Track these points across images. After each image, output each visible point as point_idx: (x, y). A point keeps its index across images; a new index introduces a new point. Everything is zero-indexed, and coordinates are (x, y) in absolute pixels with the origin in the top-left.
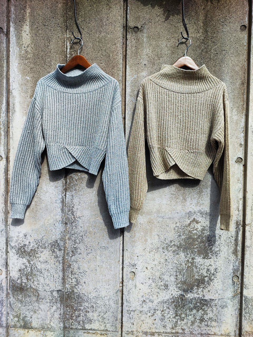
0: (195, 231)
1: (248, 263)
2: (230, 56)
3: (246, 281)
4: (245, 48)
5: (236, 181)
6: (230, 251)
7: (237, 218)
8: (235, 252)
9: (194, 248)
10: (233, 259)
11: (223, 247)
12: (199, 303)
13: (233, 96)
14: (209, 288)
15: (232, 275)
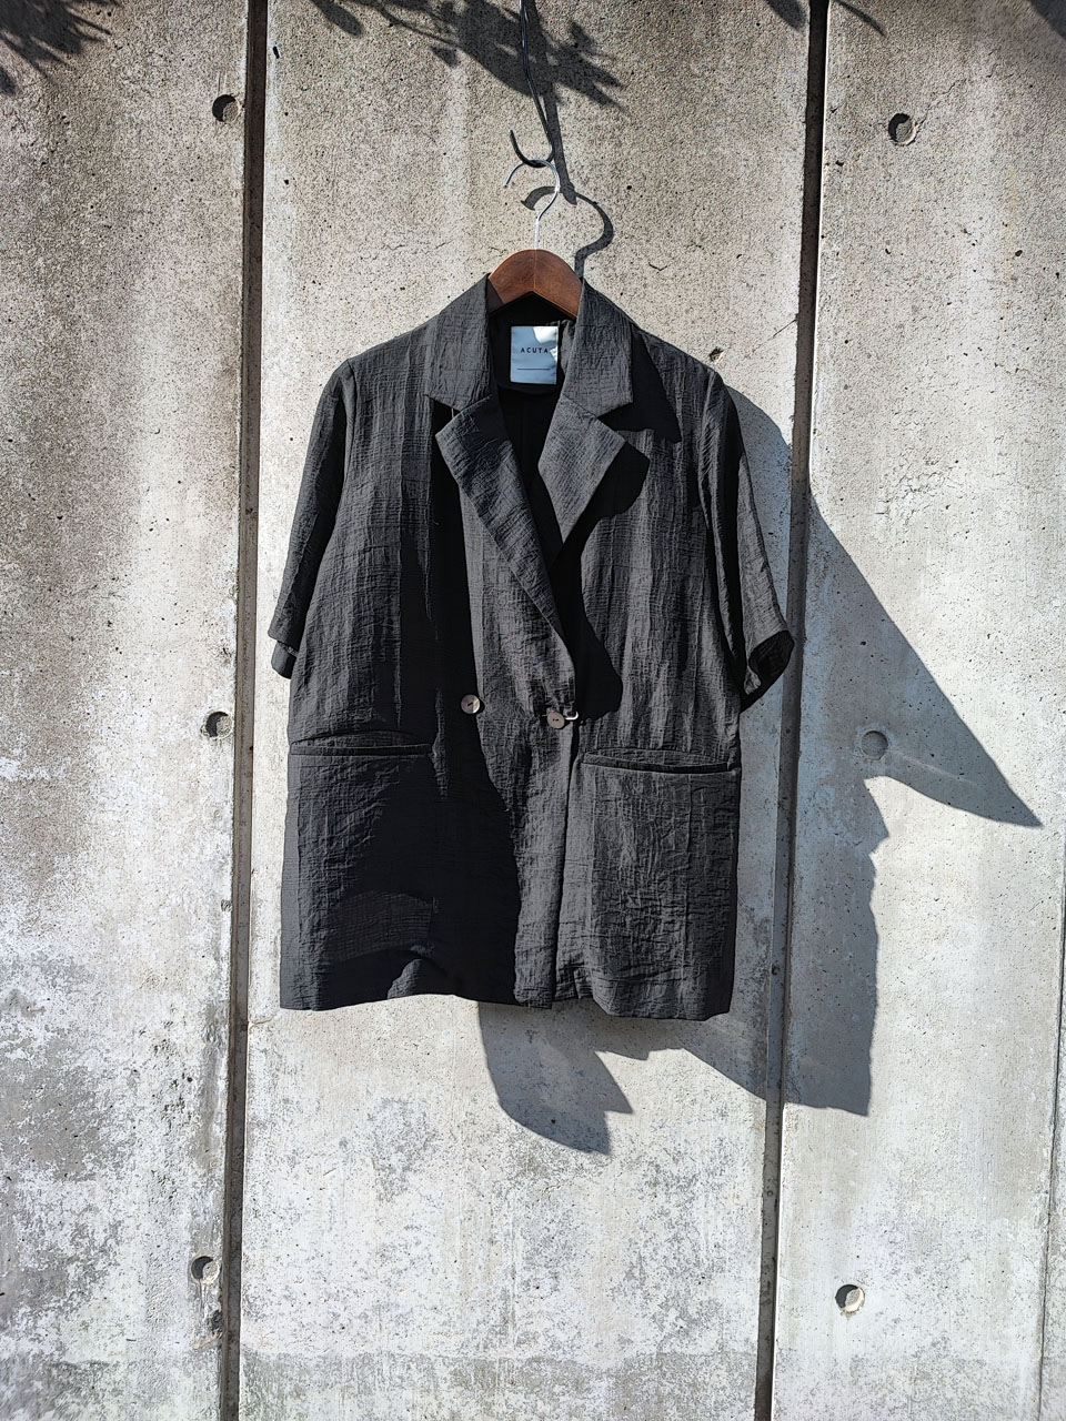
0: (19, 1050)
1: (261, 1199)
2: (170, 238)
3: (254, 1282)
4: (237, 202)
5: (204, 818)
6: (177, 1144)
7: (210, 989)
8: (201, 1148)
9: (14, 1130)
10: (191, 1181)
11: (146, 1124)
12: (41, 1379)
13: (185, 425)
14: (86, 1312)
15: (187, 1254)
